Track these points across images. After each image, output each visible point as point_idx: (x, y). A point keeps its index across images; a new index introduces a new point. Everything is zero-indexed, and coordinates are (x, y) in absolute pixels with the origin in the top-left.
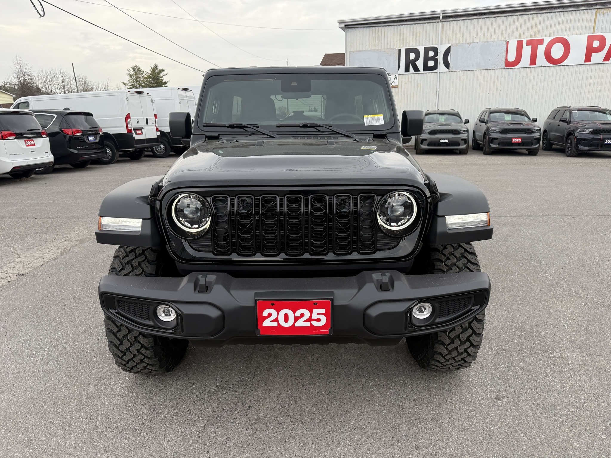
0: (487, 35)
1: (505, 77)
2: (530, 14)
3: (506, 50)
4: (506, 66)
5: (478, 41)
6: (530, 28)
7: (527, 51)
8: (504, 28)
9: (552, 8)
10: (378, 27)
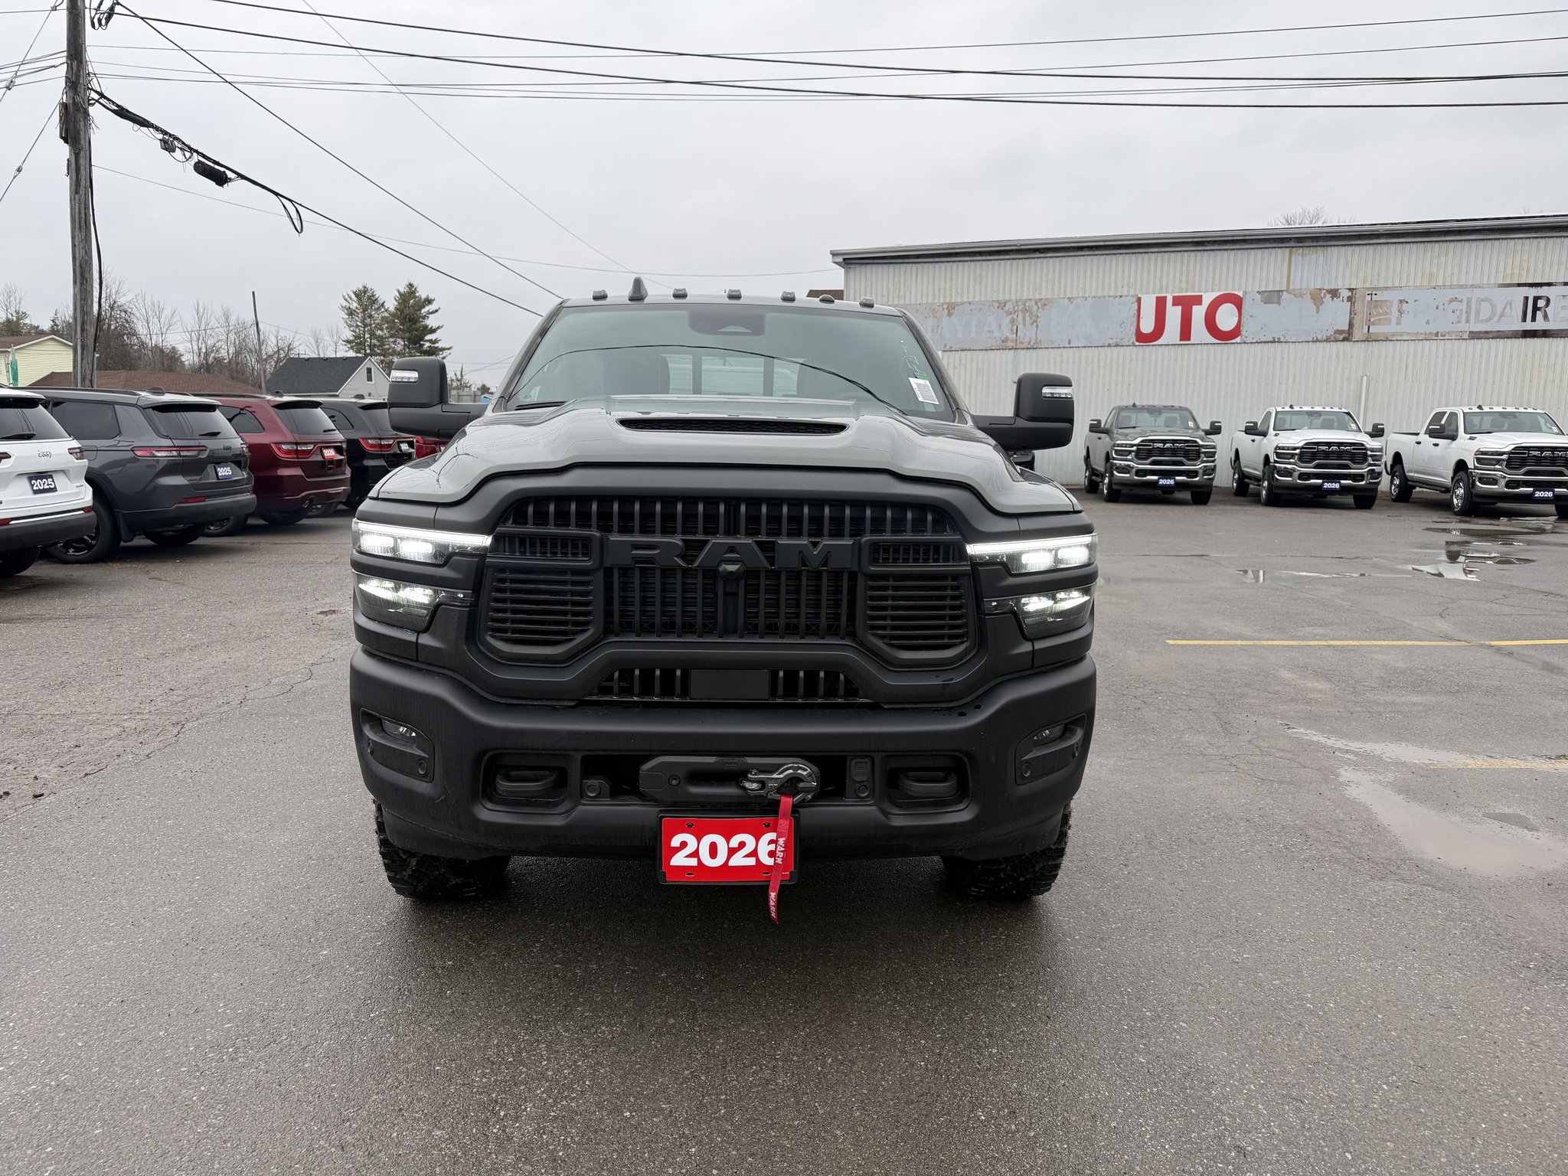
0: (1103, 286)
1: (1137, 360)
2: (1178, 251)
3: (1136, 313)
4: (1137, 341)
5: (1087, 296)
6: (1178, 276)
7: (1174, 314)
8: (1133, 273)
9: (1214, 242)
10: (905, 265)
